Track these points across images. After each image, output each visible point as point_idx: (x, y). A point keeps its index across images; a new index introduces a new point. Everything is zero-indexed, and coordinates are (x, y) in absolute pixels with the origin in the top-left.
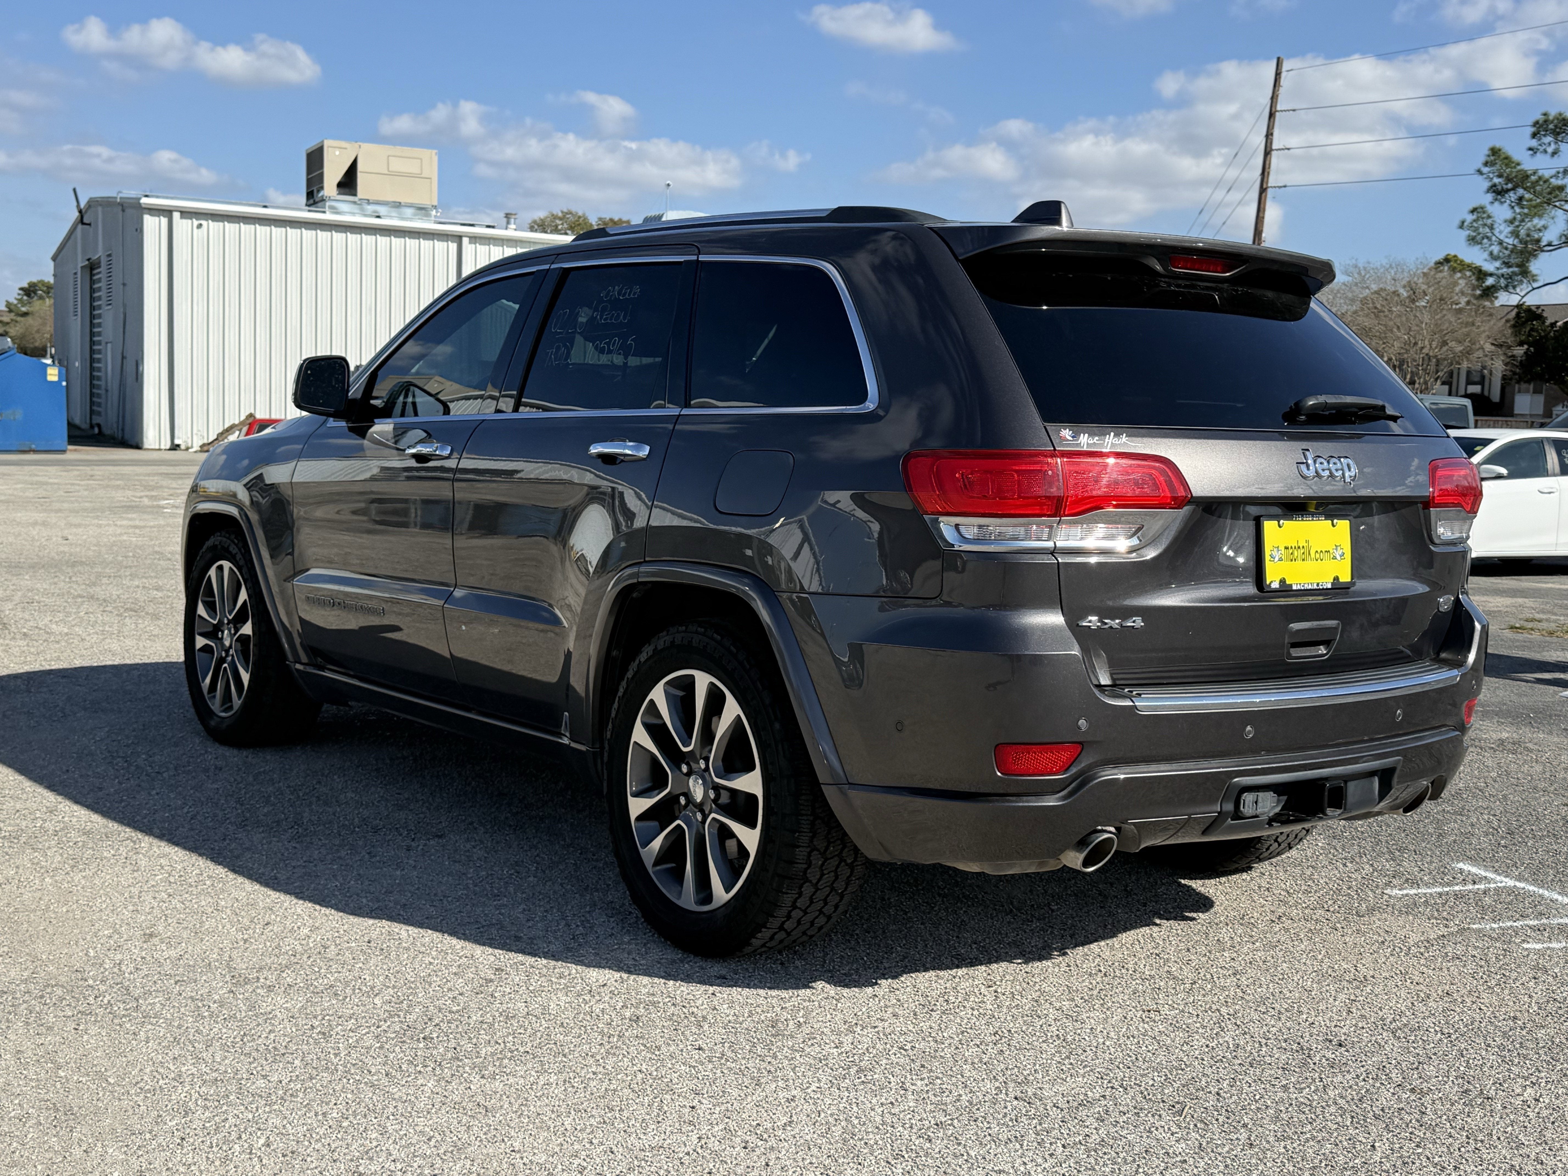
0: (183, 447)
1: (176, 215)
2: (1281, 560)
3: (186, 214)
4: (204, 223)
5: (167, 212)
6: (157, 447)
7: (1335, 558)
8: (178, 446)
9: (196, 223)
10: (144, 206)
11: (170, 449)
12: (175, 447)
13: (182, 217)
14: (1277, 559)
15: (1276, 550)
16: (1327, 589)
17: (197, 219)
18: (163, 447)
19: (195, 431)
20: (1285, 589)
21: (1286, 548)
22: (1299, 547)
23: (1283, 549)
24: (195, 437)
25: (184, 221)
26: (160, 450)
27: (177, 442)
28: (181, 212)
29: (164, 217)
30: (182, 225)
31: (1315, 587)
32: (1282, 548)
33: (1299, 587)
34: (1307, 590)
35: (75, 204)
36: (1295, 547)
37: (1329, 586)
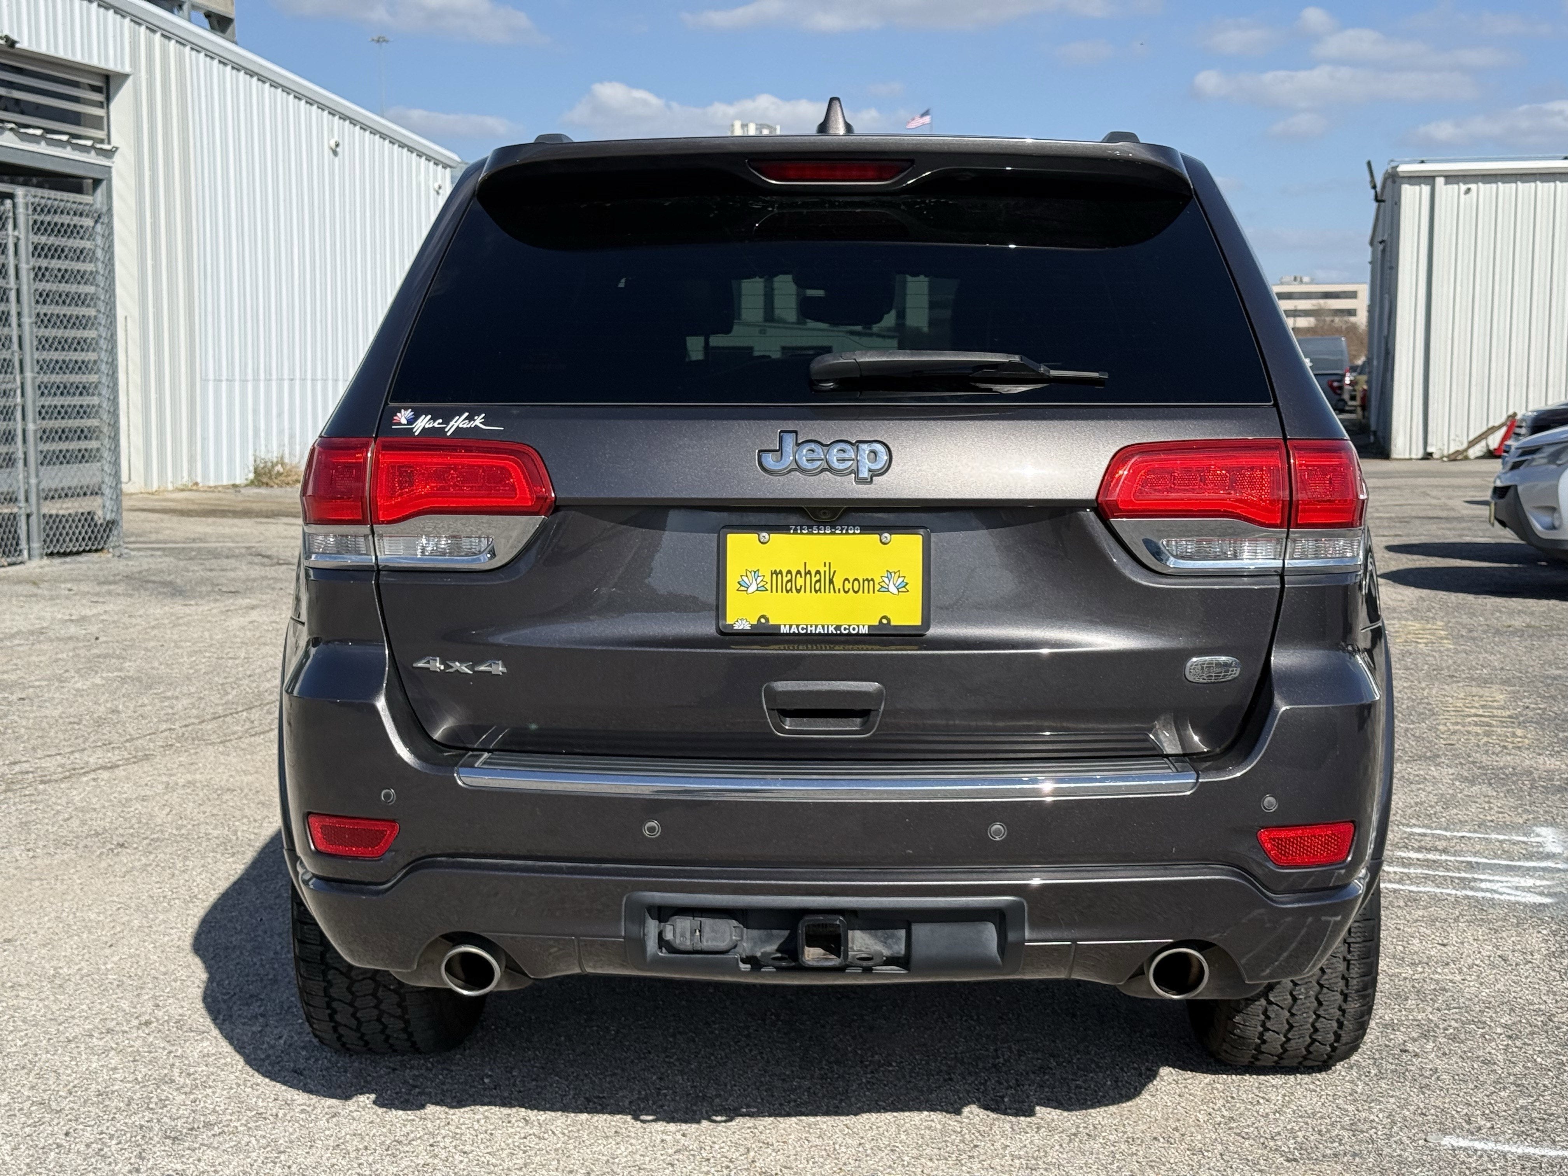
0: (1435, 456)
1: (1440, 181)
3: (1451, 178)
4: (1473, 187)
5: (1429, 179)
6: (1407, 456)
8: (1431, 454)
9: (1463, 187)
10: (1401, 175)
11: (1422, 459)
12: (1428, 456)
13: (1446, 183)
16: (862, 635)
17: (1465, 183)
18: (1414, 456)
19: (1452, 437)
20: (764, 633)
21: (773, 573)
22: (808, 573)
23: (767, 575)
24: (1452, 443)
25: (1450, 187)
26: (1411, 459)
27: (1429, 450)
28: (1446, 177)
29: (1426, 184)
30: (1446, 192)
31: (831, 630)
32: (765, 572)
33: (793, 630)
35: (1368, 178)
36: (799, 572)
37: (864, 630)
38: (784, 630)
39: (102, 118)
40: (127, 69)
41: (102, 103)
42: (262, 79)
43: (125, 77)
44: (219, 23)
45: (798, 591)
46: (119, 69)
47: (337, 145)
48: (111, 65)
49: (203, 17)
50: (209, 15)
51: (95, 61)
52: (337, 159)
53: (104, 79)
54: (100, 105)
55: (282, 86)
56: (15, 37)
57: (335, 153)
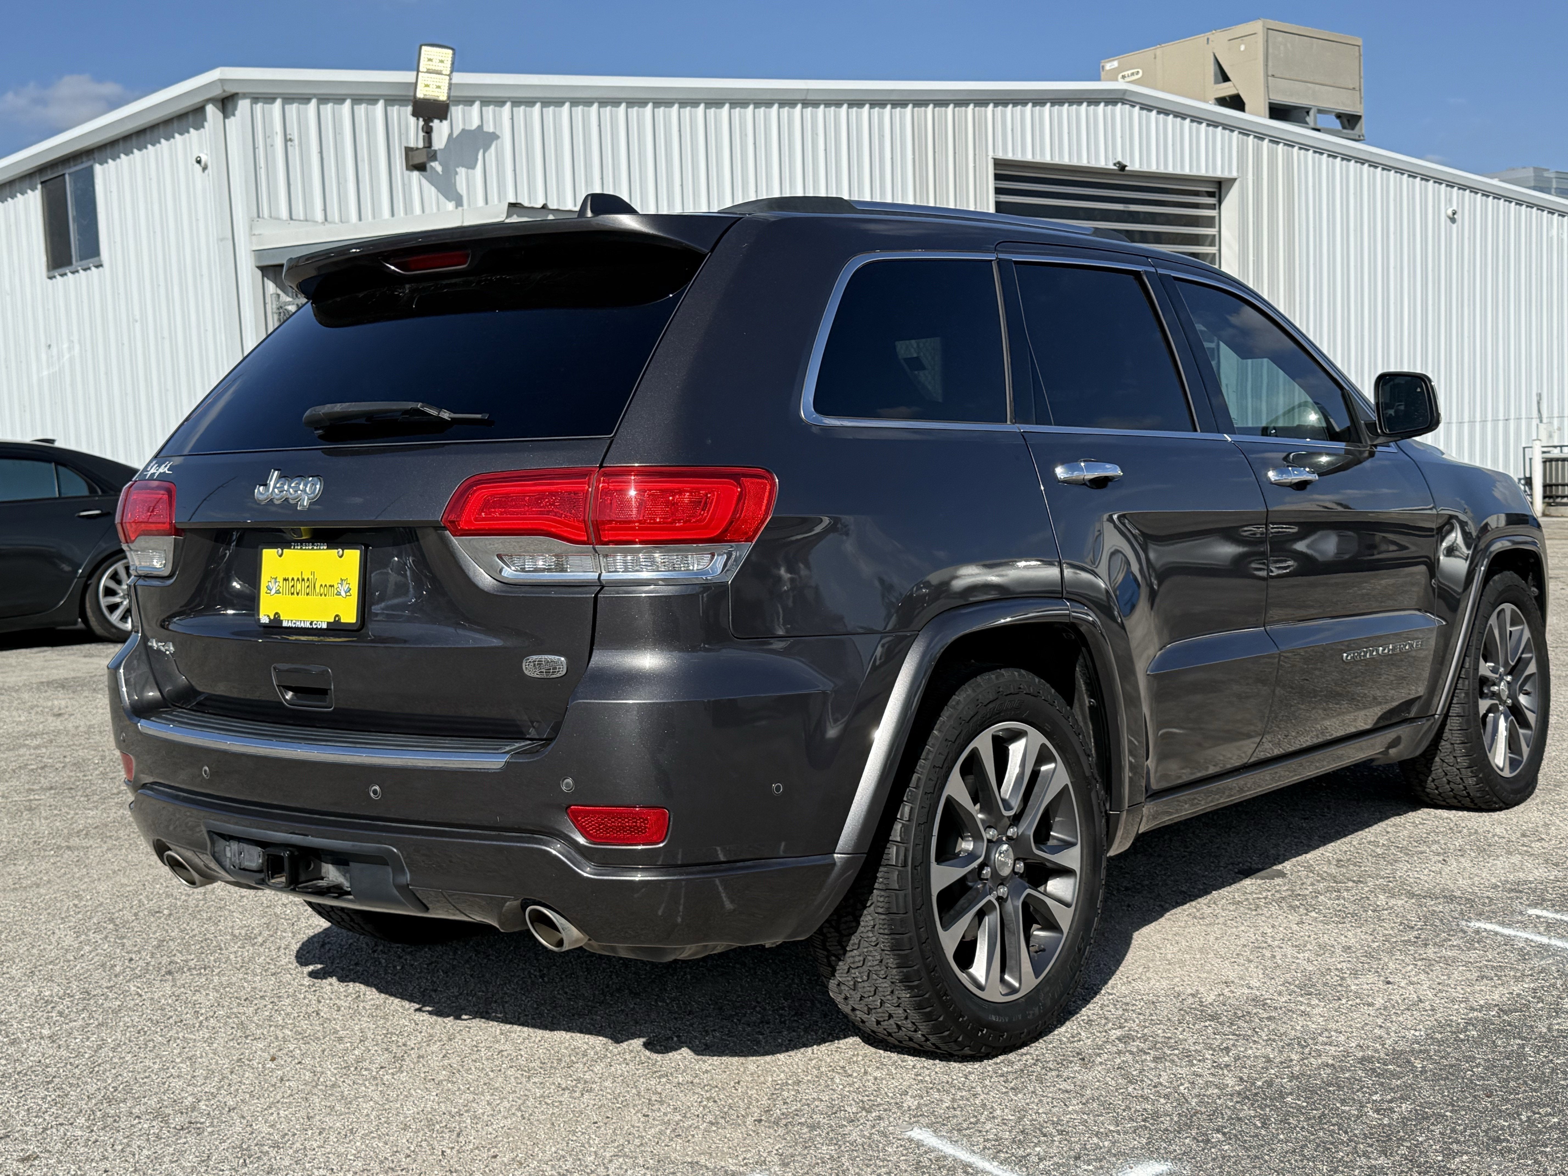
2: (278, 592)
7: (339, 594)
14: (273, 591)
15: (273, 581)
16: (321, 629)
20: (275, 626)
21: (285, 580)
22: (303, 580)
23: (281, 581)
31: (308, 625)
32: (280, 579)
33: (290, 625)
34: (298, 628)
36: (298, 579)
37: (324, 626)
38: (285, 624)
39: (1214, 217)
40: (1234, 174)
41: (1215, 205)
42: (1374, 165)
43: (1233, 180)
44: (1348, 121)
45: (298, 594)
46: (1226, 175)
47: (1454, 214)
48: (1219, 173)
49: (1334, 117)
50: (1339, 116)
51: (1203, 171)
52: (1454, 226)
53: (1217, 186)
54: (1212, 207)
55: (1394, 168)
56: (1125, 163)
57: (1453, 220)
